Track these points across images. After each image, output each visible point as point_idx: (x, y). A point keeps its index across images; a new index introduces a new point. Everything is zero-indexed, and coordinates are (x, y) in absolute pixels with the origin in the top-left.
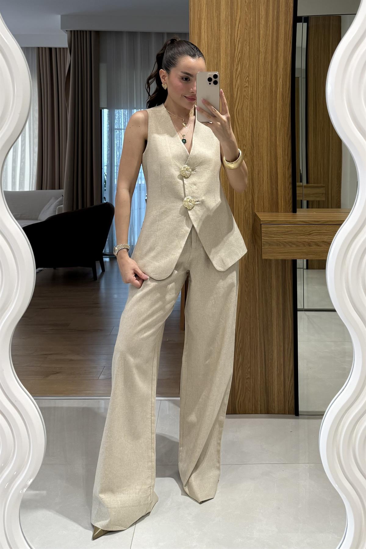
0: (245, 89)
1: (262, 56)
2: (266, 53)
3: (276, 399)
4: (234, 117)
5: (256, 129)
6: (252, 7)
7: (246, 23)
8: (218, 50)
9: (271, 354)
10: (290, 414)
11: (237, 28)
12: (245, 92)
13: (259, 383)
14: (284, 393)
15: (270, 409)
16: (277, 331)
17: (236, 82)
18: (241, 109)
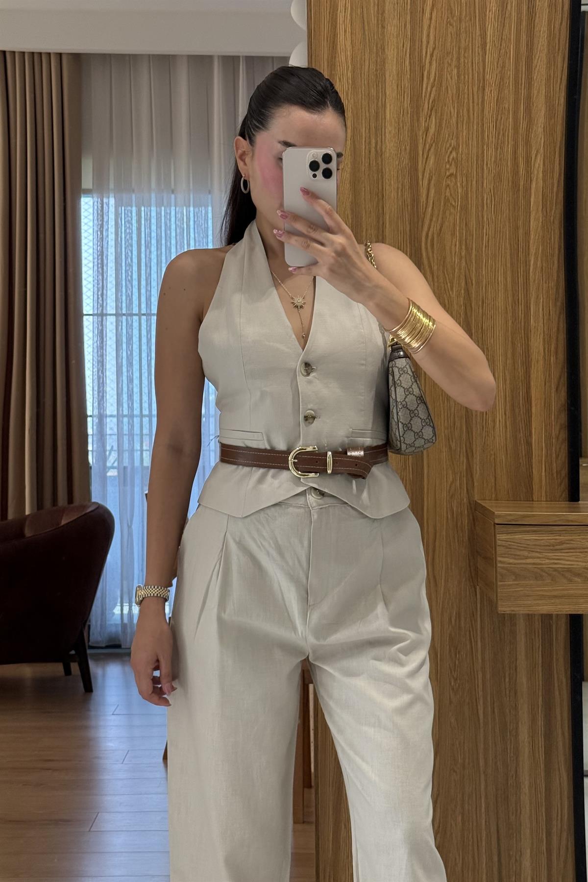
0: (449, 182)
1: (490, 95)
2: (501, 87)
4: (421, 254)
5: (476, 285)
7: (451, 9)
8: (380, 78)
9: (516, 861)
12: (448, 189)
16: (531, 803)
17: (426, 163)
18: (439, 235)
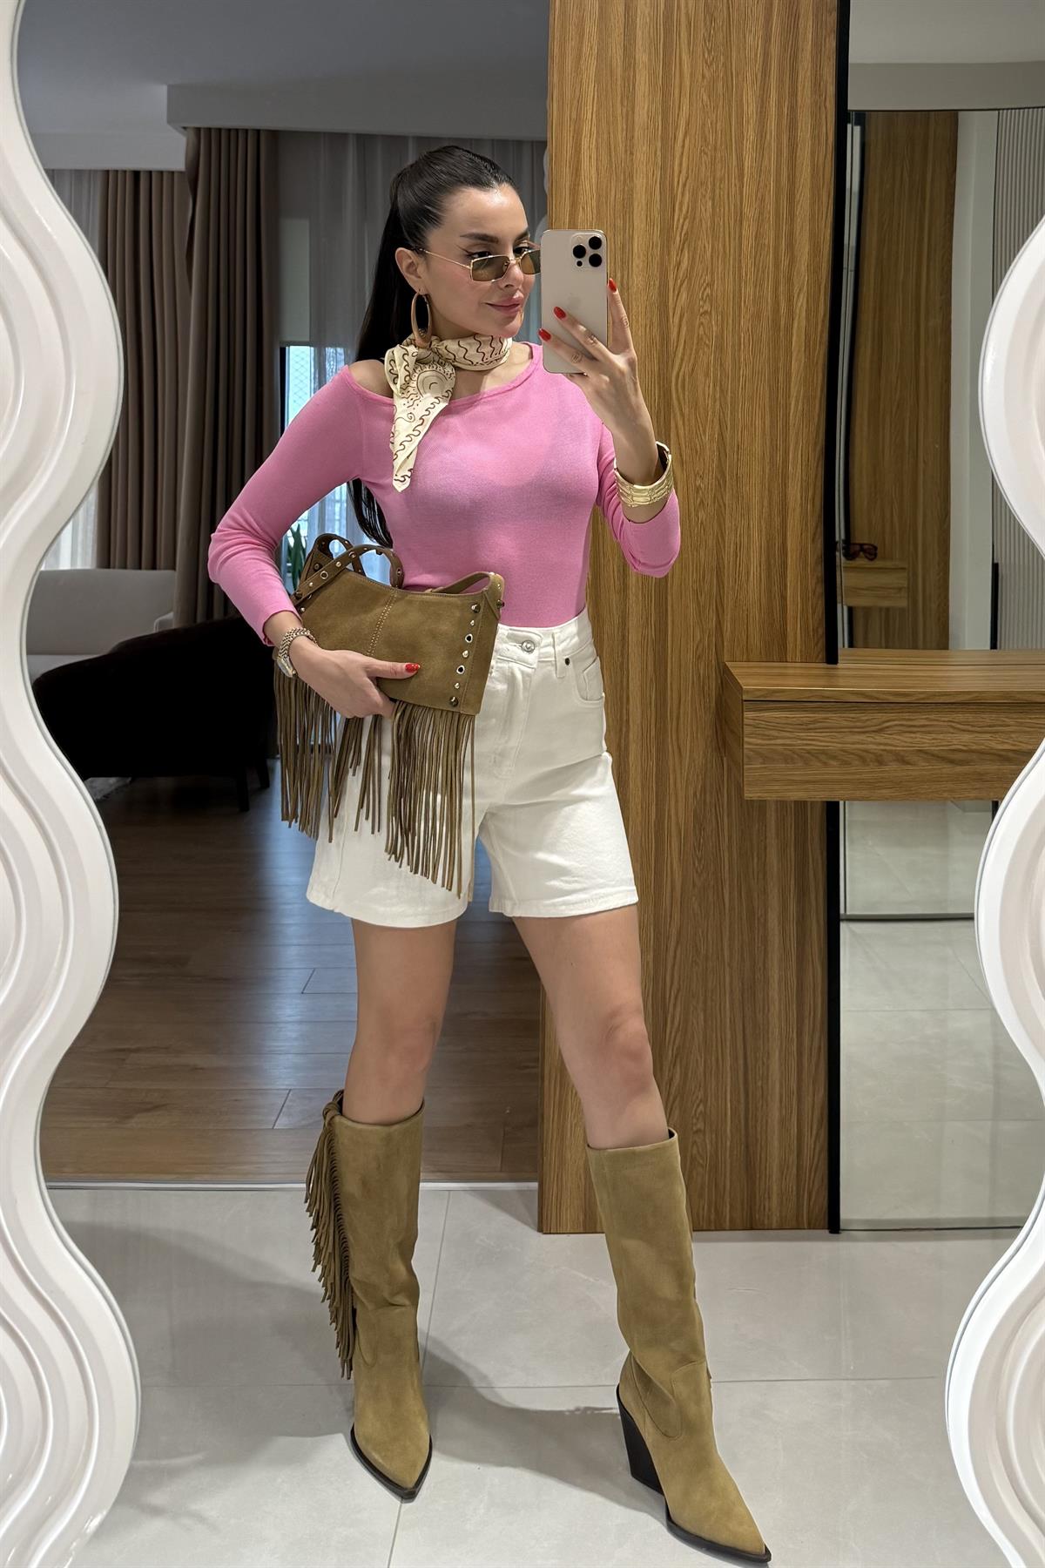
0: (703, 320)
1: (748, 231)
2: (760, 222)
3: (775, 1188)
4: (671, 396)
5: (731, 428)
6: (720, 91)
7: (706, 136)
9: (763, 1063)
10: (814, 1229)
11: (680, 153)
12: (702, 327)
13: (728, 1143)
14: (798, 1171)
15: (757, 1216)
16: (780, 999)
17: (677, 299)
18: (691, 375)
